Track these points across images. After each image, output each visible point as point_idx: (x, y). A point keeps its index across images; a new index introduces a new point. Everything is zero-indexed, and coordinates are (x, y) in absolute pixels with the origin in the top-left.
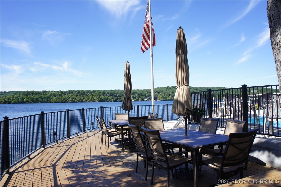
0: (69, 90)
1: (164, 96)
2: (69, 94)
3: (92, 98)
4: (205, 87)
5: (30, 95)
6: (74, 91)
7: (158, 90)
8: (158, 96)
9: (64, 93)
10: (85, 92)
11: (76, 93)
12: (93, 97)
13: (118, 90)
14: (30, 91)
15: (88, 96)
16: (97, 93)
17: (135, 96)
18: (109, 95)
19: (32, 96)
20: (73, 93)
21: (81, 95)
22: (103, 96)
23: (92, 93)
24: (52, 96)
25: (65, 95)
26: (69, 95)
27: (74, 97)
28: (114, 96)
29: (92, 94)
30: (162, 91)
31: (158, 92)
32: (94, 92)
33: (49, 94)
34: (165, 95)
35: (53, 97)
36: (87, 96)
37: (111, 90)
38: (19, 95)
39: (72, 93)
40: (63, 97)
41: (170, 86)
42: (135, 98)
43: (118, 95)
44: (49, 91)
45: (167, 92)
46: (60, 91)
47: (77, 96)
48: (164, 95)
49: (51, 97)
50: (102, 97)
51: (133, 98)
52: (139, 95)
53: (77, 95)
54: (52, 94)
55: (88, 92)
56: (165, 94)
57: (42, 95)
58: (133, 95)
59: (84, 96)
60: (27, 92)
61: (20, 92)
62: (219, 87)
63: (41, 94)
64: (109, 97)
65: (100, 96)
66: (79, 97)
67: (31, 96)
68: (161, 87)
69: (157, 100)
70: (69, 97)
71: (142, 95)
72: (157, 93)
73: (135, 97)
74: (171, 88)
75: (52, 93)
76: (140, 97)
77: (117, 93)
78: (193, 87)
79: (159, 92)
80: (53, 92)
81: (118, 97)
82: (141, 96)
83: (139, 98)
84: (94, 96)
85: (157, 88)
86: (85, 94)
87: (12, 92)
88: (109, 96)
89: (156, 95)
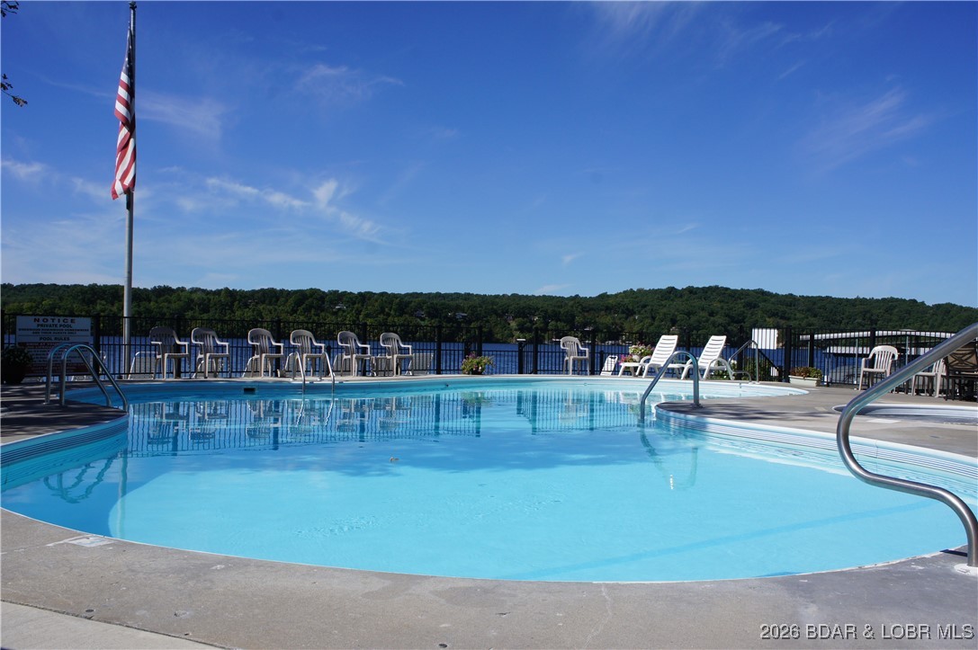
0: (262, 290)
1: (652, 328)
2: (263, 302)
3: (354, 321)
4: (827, 297)
5: (103, 302)
6: (282, 291)
7: (626, 301)
8: (626, 326)
9: (240, 301)
10: (327, 299)
11: (291, 300)
12: (358, 318)
13: (468, 296)
14: (105, 286)
15: (340, 313)
16: (376, 304)
17: (531, 322)
18: (423, 313)
19: (113, 305)
20: (278, 300)
21: (308, 310)
22: (401, 315)
23: (354, 303)
24: (192, 309)
25: (246, 306)
26: (261, 307)
27: (283, 316)
28: (446, 317)
29: (356, 306)
30: (645, 306)
31: (628, 309)
32: (365, 297)
33: (180, 300)
34: (656, 323)
35: (197, 314)
36: (335, 313)
37: (438, 295)
38: (61, 299)
39: (274, 299)
40: (238, 313)
41: (679, 287)
42: (529, 330)
43: (460, 315)
44: (183, 289)
45: (665, 310)
46: (227, 289)
47: (294, 311)
48: (652, 324)
49: (189, 314)
50: (396, 319)
51: (522, 332)
52: (546, 317)
53: (292, 310)
54: (192, 300)
55: (337, 297)
56: (653, 318)
57: (152, 303)
58: (523, 318)
59: (323, 314)
60: (93, 288)
61: (67, 287)
62: (892, 298)
63: (150, 301)
64: (422, 323)
65: (388, 315)
66: (302, 318)
67: (109, 307)
68: (640, 291)
70: (260, 314)
71: (560, 320)
72: (623, 312)
73: (528, 324)
74: (681, 296)
75: (194, 296)
76: (550, 327)
77: (458, 308)
78: (777, 295)
79: (630, 307)
80: (199, 294)
81: (459, 323)
82: (552, 324)
83: (545, 330)
84: (361, 317)
85: (624, 292)
86: (326, 305)
87: (36, 285)
88: (423, 319)
89: (617, 321)
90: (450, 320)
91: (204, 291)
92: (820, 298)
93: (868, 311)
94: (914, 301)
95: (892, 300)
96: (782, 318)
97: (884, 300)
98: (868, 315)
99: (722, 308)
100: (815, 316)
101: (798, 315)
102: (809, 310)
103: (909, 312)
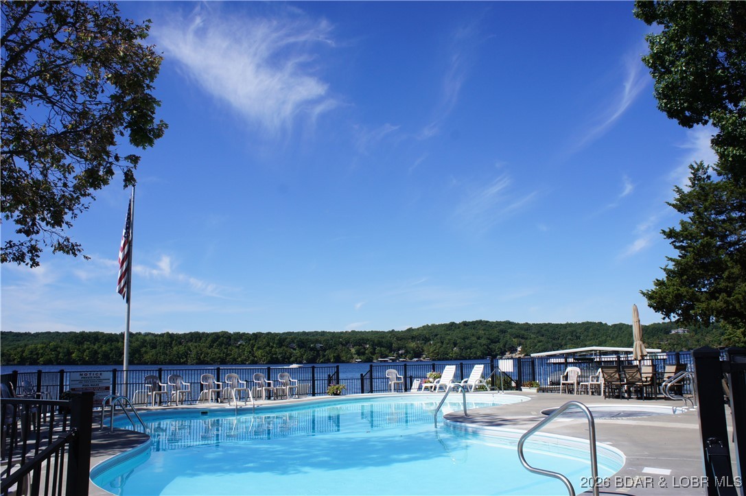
0: (190, 333)
1: (442, 349)
2: (191, 341)
3: (250, 352)
5: (89, 343)
6: (203, 333)
7: (425, 332)
8: (425, 348)
9: (176, 340)
10: (232, 338)
11: (209, 339)
12: (253, 350)
13: (323, 333)
14: (90, 333)
15: (241, 347)
16: (264, 340)
17: (364, 348)
18: (294, 345)
19: (94, 345)
20: (200, 339)
21: (221, 344)
22: (280, 347)
23: (250, 340)
24: (145, 346)
25: (180, 344)
26: (190, 344)
27: (204, 349)
28: (309, 347)
29: (251, 342)
30: (436, 335)
31: (426, 338)
32: (257, 336)
33: (137, 340)
34: (444, 346)
35: (148, 350)
36: (238, 347)
37: (304, 333)
38: (61, 342)
39: (198, 339)
40: (175, 348)
41: (458, 322)
42: (363, 354)
43: (319, 346)
44: (140, 334)
45: (449, 337)
46: (168, 333)
47: (211, 346)
48: (441, 347)
49: (144, 349)
50: (277, 350)
51: (359, 355)
52: (374, 345)
53: (210, 346)
54: (145, 341)
55: (239, 336)
56: (442, 343)
57: (120, 343)
58: (359, 346)
59: (230, 348)
60: (82, 334)
61: (66, 333)
62: (588, 322)
63: (118, 342)
64: (294, 351)
65: (272, 347)
66: (216, 350)
67: (92, 346)
68: (433, 325)
69: (421, 359)
70: (189, 349)
71: (383, 347)
72: (423, 340)
73: (362, 350)
74: (459, 328)
75: (147, 338)
76: (376, 351)
77: (317, 341)
79: (427, 336)
80: (150, 337)
81: (318, 351)
82: (378, 349)
83: (373, 353)
84: (255, 349)
85: (423, 327)
86: (232, 342)
87: (46, 333)
88: (295, 349)
89: (420, 346)
90: (312, 349)
91: (153, 334)
92: (545, 325)
93: (575, 331)
94: (601, 323)
95: (588, 323)
96: (522, 338)
97: (583, 323)
98: (574, 333)
99: (485, 334)
100: (543, 336)
101: (532, 336)
102: (538, 332)
103: (598, 330)
